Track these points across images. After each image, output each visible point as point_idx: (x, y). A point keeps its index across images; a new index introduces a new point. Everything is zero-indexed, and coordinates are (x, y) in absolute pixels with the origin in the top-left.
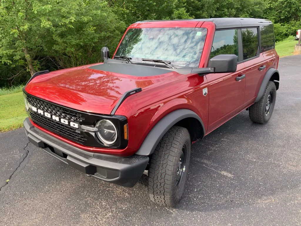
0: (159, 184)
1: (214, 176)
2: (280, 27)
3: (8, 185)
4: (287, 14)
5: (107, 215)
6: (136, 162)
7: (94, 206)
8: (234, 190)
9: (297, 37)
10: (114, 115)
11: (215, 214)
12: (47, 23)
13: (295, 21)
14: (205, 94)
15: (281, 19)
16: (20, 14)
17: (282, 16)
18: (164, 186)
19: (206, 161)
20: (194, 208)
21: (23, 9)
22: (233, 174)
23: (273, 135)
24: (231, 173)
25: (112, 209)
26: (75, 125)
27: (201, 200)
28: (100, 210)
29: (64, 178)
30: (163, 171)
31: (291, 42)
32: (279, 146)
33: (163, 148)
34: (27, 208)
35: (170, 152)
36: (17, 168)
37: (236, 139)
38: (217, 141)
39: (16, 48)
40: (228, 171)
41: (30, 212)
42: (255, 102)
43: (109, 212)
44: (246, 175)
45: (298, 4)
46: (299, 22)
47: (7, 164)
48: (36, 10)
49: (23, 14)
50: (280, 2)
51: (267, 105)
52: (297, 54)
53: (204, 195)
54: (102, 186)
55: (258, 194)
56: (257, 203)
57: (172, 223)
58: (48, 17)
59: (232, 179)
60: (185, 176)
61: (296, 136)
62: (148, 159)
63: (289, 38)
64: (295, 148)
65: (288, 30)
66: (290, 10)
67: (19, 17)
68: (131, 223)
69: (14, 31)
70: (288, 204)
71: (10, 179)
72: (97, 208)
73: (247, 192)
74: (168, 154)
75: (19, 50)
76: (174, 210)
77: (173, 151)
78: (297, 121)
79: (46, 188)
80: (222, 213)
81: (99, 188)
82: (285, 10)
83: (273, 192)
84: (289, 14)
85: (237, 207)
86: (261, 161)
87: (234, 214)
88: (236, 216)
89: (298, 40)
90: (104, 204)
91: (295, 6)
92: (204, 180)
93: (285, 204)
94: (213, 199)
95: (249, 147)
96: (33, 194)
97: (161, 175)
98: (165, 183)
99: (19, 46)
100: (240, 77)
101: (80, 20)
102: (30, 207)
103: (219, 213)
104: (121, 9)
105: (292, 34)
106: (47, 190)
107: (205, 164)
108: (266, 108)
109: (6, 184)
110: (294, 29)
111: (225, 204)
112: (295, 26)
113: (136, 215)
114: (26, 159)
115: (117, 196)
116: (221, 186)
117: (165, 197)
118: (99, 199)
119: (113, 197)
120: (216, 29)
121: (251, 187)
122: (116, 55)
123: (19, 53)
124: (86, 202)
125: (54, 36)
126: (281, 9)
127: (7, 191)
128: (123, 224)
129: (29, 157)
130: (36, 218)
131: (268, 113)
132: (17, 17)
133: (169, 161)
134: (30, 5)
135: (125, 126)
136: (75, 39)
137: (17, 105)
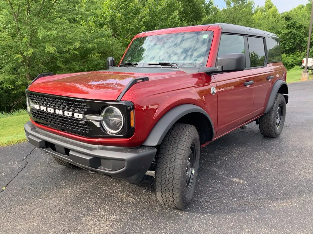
0: (167, 179)
1: (226, 183)
2: (285, 58)
3: (4, 192)
4: (291, 46)
5: (110, 218)
6: (143, 152)
7: (96, 210)
8: (248, 195)
9: (303, 66)
10: (120, 101)
11: (229, 217)
12: (51, 49)
13: (300, 52)
14: (213, 93)
15: (286, 50)
16: (25, 40)
17: (287, 47)
18: (172, 181)
19: (216, 170)
20: (205, 212)
21: (28, 35)
22: (246, 181)
23: (286, 147)
24: (243, 180)
25: (117, 213)
26: (79, 116)
27: (212, 204)
28: (103, 213)
29: (64, 186)
30: (172, 165)
31: (297, 72)
32: (293, 156)
33: (171, 142)
34: (23, 212)
35: (179, 145)
36: (14, 177)
37: (246, 151)
38: (227, 152)
39: (19, 74)
40: (240, 178)
41: (27, 216)
42: (265, 112)
43: (113, 215)
44: (259, 181)
45: (302, 36)
46: (304, 53)
47: (4, 174)
48: (41, 35)
49: (27, 40)
50: (284, 34)
51: (277, 118)
52: (304, 80)
53: (216, 200)
54: (105, 192)
55: (273, 198)
56: (273, 206)
57: (182, 225)
58: (52, 44)
59: (244, 186)
60: (194, 179)
61: (310, 148)
62: (155, 150)
63: (295, 68)
64: (309, 158)
65: (294, 61)
66: (295, 41)
67: (23, 43)
68: (137, 225)
69: (18, 56)
70: (307, 207)
71: (6, 186)
72: (100, 212)
73: (262, 196)
74: (177, 148)
75: (22, 76)
76: (184, 213)
77: (182, 144)
78: (309, 135)
79: (45, 194)
80: (235, 216)
81: (102, 194)
82: (290, 41)
83: (289, 196)
84: (294, 46)
85: (251, 210)
86: (275, 170)
87: (248, 216)
88: (251, 218)
89: (304, 68)
90: (108, 208)
91: (299, 37)
92: (215, 186)
93: (304, 207)
94: (225, 203)
95: (261, 157)
96: (30, 199)
97: (169, 170)
98: (174, 178)
99: (22, 72)
100: (248, 82)
101: (85, 47)
102: (27, 212)
103: (232, 216)
104: (126, 40)
105: (297, 65)
106: (46, 196)
107: (215, 172)
108: (277, 121)
109: (2, 191)
110: (300, 59)
111: (239, 207)
112: (300, 57)
113: (143, 218)
114: (25, 169)
115: (122, 201)
116: (233, 191)
117: (174, 194)
118: (102, 204)
119: (117, 202)
120: (222, 32)
121: (266, 192)
122: (121, 63)
123: (21, 79)
124: (88, 207)
125: (58, 62)
126: (285, 40)
127: (2, 198)
128: (128, 226)
129: (28, 168)
130: (33, 222)
131: (279, 126)
132: (21, 43)
133: (177, 155)
134: (35, 33)
135: (132, 112)
136: (79, 65)
137: (16, 125)
